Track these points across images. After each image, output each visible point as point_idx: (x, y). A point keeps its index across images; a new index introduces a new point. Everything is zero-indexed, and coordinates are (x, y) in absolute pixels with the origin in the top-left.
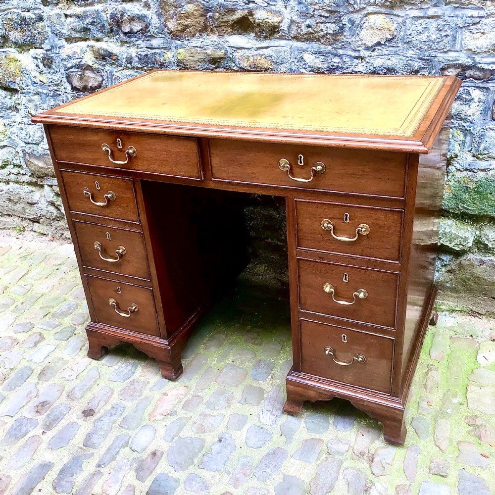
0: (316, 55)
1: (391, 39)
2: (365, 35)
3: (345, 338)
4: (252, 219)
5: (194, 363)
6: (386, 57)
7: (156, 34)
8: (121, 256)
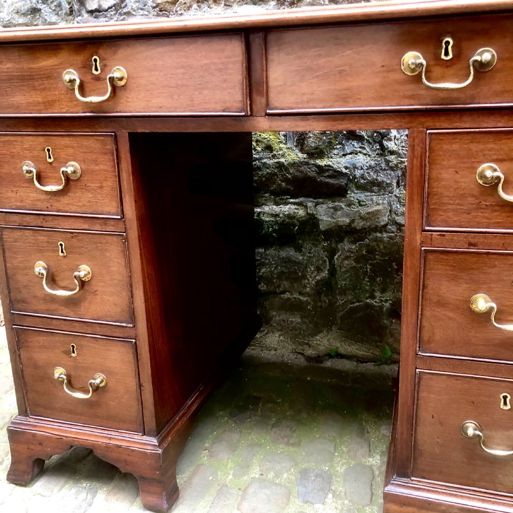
3: (508, 400)
4: (263, 264)
5: (196, 480)
7: (135, 11)
8: (83, 284)
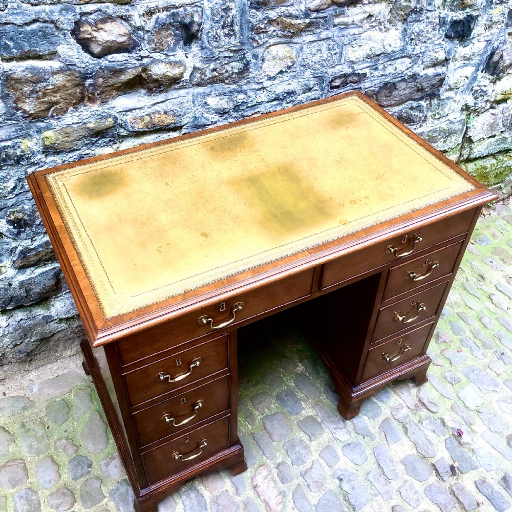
0: (220, 97)
1: (292, 65)
2: (268, 66)
3: (401, 341)
6: (287, 82)
